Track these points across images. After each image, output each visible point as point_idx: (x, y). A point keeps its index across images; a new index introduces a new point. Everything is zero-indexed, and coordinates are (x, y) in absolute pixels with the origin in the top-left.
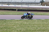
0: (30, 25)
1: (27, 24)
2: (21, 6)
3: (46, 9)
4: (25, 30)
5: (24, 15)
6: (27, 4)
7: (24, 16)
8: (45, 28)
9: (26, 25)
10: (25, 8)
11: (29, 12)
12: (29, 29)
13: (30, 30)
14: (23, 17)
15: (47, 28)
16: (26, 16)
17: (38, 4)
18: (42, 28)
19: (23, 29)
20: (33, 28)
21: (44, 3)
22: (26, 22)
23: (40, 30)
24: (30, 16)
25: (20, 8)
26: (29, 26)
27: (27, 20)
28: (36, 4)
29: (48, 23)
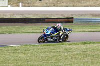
3: (22, 15)
5: (45, 32)
29: (29, 55)
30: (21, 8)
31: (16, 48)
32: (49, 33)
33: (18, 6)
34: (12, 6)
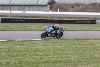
0: (27, 51)
1: (21, 49)
2: (8, 12)
3: (60, 17)
4: (17, 62)
5: (47, 30)
6: (21, 8)
7: (46, 32)
8: (59, 58)
9: (19, 51)
10: (16, 16)
11: (56, 25)
12: (25, 60)
13: (28, 63)
14: (45, 35)
15: (62, 57)
16: (50, 32)
17: (45, 7)
18: (52, 57)
19: (13, 61)
20: (34, 57)
21: (55, 6)
22: (19, 46)
23: (48, 62)
24: (58, 32)
25: (6, 16)
26: (26, 55)
27: (21, 41)
28: (40, 8)
29: (63, 46)
30: (58, 13)
31: (55, 41)
32: (49, 31)
33: (57, 11)
34: (52, 11)
